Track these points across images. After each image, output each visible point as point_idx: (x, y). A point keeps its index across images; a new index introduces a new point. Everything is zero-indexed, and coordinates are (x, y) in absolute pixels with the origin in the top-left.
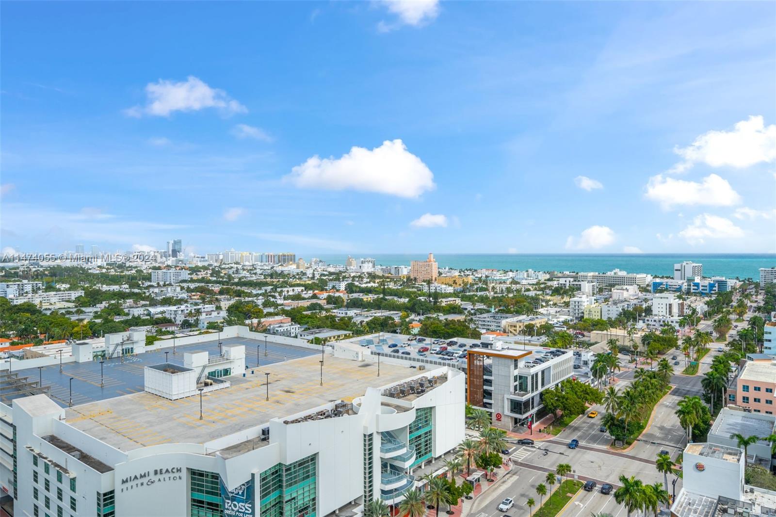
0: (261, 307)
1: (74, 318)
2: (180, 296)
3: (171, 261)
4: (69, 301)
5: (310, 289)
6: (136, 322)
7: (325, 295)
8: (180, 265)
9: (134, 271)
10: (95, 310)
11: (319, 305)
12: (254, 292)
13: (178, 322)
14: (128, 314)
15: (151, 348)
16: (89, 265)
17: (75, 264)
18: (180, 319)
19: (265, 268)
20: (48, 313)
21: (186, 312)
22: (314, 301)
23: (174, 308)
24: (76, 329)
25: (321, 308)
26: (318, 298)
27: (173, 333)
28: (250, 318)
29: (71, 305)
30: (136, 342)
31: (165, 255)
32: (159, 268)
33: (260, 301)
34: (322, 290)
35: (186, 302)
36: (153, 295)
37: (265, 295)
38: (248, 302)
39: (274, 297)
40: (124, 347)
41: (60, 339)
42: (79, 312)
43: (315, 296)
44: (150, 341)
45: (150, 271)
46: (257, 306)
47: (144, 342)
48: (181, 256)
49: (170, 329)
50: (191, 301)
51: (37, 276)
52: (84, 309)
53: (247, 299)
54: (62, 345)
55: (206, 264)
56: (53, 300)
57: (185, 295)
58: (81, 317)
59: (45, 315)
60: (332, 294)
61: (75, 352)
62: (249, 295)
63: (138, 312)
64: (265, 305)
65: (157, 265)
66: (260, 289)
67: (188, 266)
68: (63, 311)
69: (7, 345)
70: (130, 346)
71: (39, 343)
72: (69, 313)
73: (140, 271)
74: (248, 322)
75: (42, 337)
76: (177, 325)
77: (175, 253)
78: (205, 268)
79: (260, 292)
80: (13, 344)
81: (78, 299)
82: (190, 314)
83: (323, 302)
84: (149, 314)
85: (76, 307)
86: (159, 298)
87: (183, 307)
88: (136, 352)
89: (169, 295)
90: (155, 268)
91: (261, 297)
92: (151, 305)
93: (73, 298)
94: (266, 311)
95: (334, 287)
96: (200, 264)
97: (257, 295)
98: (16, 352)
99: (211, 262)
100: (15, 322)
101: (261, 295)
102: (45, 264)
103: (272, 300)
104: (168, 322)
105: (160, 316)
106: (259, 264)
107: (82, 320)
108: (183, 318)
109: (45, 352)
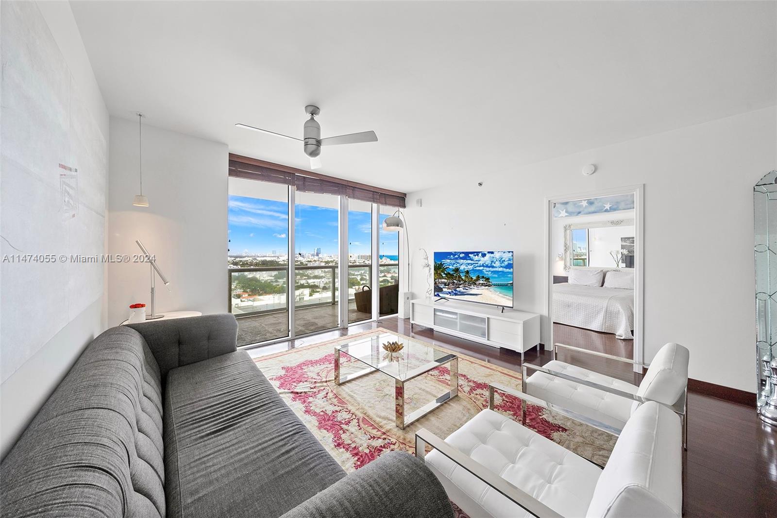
0: (359, 280)
1: (274, 284)
2: (321, 275)
3: (316, 258)
4: (271, 276)
5: (383, 272)
6: (302, 286)
7: (390, 275)
8: (320, 260)
9: (299, 263)
10: (284, 281)
11: (388, 280)
12: (356, 273)
13: (321, 287)
14: (298, 283)
15: (311, 298)
16: (279, 260)
17: (272, 259)
18: (322, 285)
19: (360, 261)
20: (263, 281)
21: (324, 282)
22: (385, 278)
23: (319, 280)
24: (276, 289)
25: (388, 281)
26: (387, 277)
27: (319, 292)
28: (354, 286)
29: (273, 278)
30: (305, 295)
31: (313, 255)
32: (311, 261)
33: (359, 278)
34: (389, 273)
35: (324, 277)
36: (309, 274)
37: (361, 275)
38: (353, 278)
39: (365, 276)
40: (300, 297)
41: (270, 293)
42: (277, 281)
43: (385, 276)
44: (311, 295)
45: (306, 263)
46: (357, 280)
47: (309, 295)
48: (320, 256)
49: (318, 290)
50: (326, 277)
51: (256, 264)
52: (278, 280)
53: (353, 277)
54: (271, 296)
55: (332, 260)
56: (265, 276)
57: (323, 274)
58: (278, 284)
59: (262, 282)
60: (394, 275)
61: (279, 299)
62: (354, 275)
63: (303, 282)
64: (361, 279)
65: (310, 260)
66: (358, 272)
67: (324, 261)
68: (269, 281)
69: (247, 295)
70: (302, 297)
71: (260, 295)
72: (272, 282)
73: (302, 263)
74: (354, 287)
75: (261, 292)
76: (321, 288)
77: (317, 255)
78: (332, 262)
79: (358, 273)
80: (249, 295)
81: (275, 276)
82: (326, 283)
83: (389, 279)
84: (307, 283)
85: (275, 279)
86: (312, 276)
87: (323, 280)
88: (305, 299)
89: (316, 274)
90: (308, 261)
91: (359, 276)
92: (308, 279)
93: (273, 275)
94: (362, 282)
95: (394, 272)
96: (330, 260)
97: (357, 275)
98: (251, 299)
99: (335, 259)
100: (249, 285)
101: (359, 275)
102: (259, 259)
103: (364, 277)
104: (317, 287)
105: (313, 284)
106: (358, 260)
107: (278, 285)
108: (323, 285)
109: (264, 299)
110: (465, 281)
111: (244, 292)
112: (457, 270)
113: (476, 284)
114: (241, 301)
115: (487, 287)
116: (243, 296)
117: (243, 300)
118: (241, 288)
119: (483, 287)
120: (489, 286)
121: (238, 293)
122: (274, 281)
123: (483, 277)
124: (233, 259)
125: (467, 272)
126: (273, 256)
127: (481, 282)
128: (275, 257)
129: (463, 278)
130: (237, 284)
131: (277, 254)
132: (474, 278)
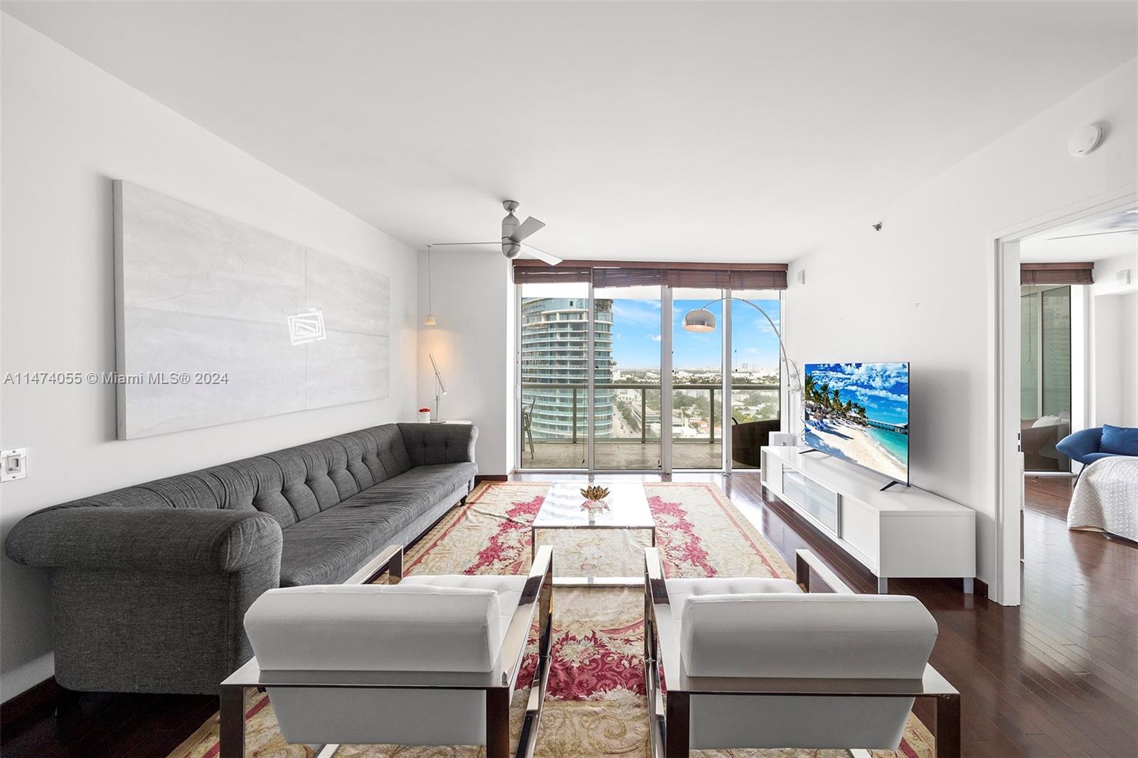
110: (833, 409)
111: (703, 420)
112: (825, 388)
113: (845, 417)
114: (699, 432)
115: (860, 427)
116: (702, 426)
117: (701, 431)
118: (699, 415)
119: (856, 426)
120: (864, 425)
121: (695, 421)
122: (744, 407)
123: (856, 406)
124: (691, 374)
125: (837, 393)
126: (743, 370)
127: (853, 414)
128: (746, 373)
129: (831, 401)
130: (695, 409)
131: (750, 369)
132: (845, 405)
